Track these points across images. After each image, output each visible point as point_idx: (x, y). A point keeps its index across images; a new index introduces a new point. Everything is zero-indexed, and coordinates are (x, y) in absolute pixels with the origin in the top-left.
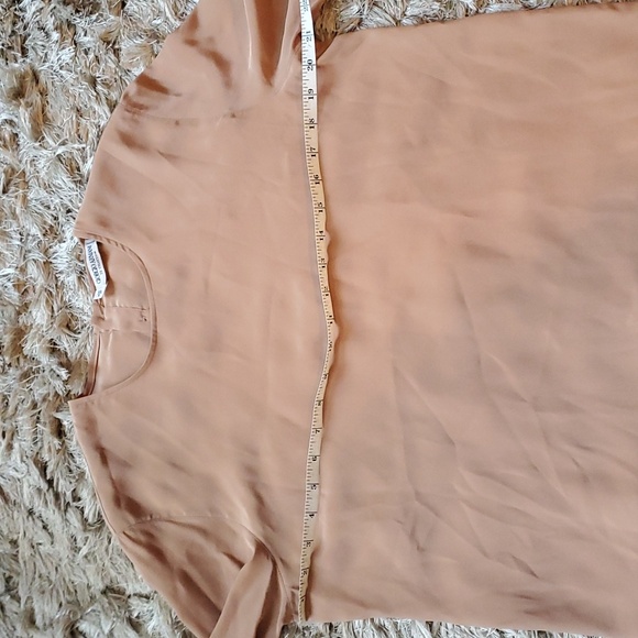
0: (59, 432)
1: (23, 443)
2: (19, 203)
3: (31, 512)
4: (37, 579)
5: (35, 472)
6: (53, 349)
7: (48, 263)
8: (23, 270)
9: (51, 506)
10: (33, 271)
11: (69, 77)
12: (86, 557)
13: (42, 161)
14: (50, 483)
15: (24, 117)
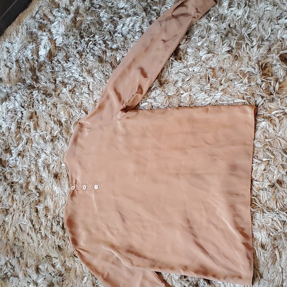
0: (37, 211)
1: (27, 214)
2: (30, 147)
3: (28, 234)
4: (29, 254)
5: (30, 222)
6: (36, 188)
7: (36, 164)
8: (30, 166)
9: (33, 232)
10: (32, 166)
11: (44, 113)
12: (42, 246)
13: (36, 136)
14: (34, 225)
15: (32, 124)
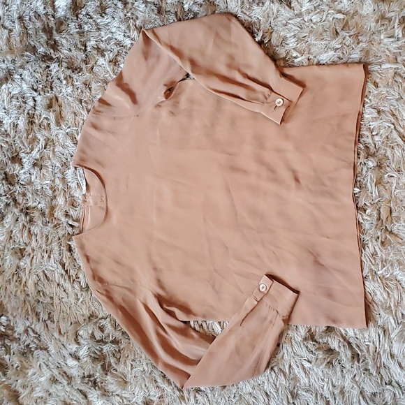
0: (70, 250)
1: (55, 255)
2: (51, 153)
3: (58, 285)
4: (62, 313)
5: (60, 267)
6: (67, 215)
7: (63, 178)
8: (53, 181)
9: (67, 281)
10: (57, 181)
11: (70, 99)
12: (82, 302)
13: (61, 135)
14: (66, 271)
15: (52, 116)
